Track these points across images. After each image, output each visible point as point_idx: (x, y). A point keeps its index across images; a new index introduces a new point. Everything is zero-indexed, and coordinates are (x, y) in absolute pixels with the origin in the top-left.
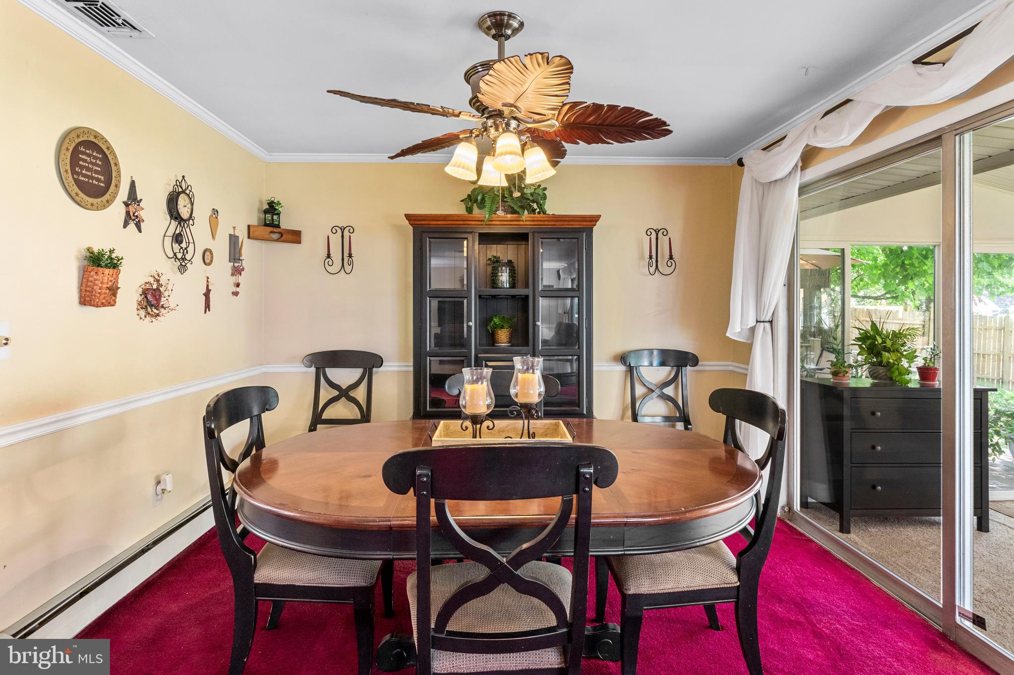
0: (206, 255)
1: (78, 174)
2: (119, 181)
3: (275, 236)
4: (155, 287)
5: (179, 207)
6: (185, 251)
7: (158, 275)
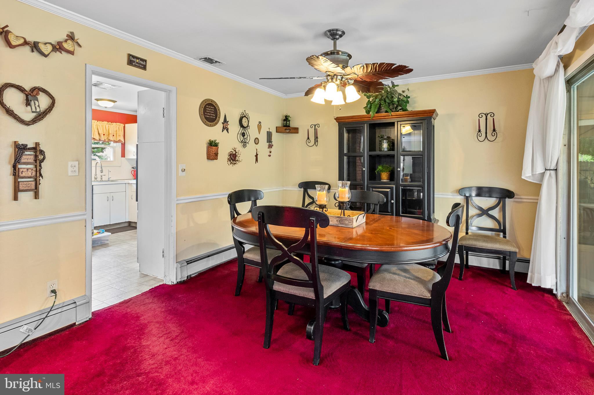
0: (256, 140)
1: (206, 115)
2: (220, 116)
3: (288, 131)
4: (234, 153)
5: (243, 122)
6: (246, 139)
7: (235, 149)
